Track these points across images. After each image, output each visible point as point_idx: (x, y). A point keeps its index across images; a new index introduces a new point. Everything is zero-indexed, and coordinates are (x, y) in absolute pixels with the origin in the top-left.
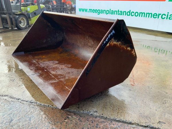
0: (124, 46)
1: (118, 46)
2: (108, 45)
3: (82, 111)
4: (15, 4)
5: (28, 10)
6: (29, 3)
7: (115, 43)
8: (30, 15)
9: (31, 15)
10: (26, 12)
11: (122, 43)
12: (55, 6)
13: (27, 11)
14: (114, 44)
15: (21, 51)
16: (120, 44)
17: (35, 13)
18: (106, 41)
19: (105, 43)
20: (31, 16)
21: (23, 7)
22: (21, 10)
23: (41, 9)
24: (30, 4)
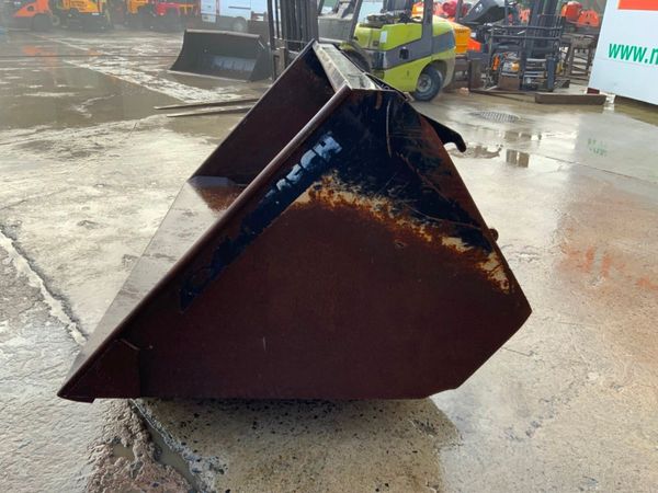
0: (418, 225)
1: (370, 214)
2: (304, 198)
3: (178, 444)
4: (339, 18)
5: (381, 41)
6: (392, 14)
7: (349, 197)
8: (385, 59)
9: (389, 60)
10: (375, 45)
11: (399, 206)
12: (522, 29)
13: (376, 43)
14: (343, 201)
15: (218, 174)
16: (383, 209)
17: (406, 51)
18: (287, 181)
19: (283, 187)
20: (385, 64)
21: (369, 29)
22: (352, 37)
23: (433, 38)
24: (395, 17)
